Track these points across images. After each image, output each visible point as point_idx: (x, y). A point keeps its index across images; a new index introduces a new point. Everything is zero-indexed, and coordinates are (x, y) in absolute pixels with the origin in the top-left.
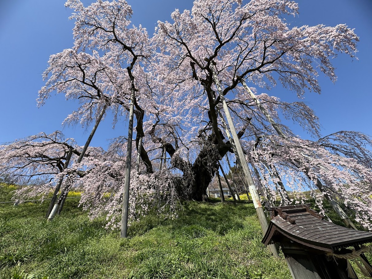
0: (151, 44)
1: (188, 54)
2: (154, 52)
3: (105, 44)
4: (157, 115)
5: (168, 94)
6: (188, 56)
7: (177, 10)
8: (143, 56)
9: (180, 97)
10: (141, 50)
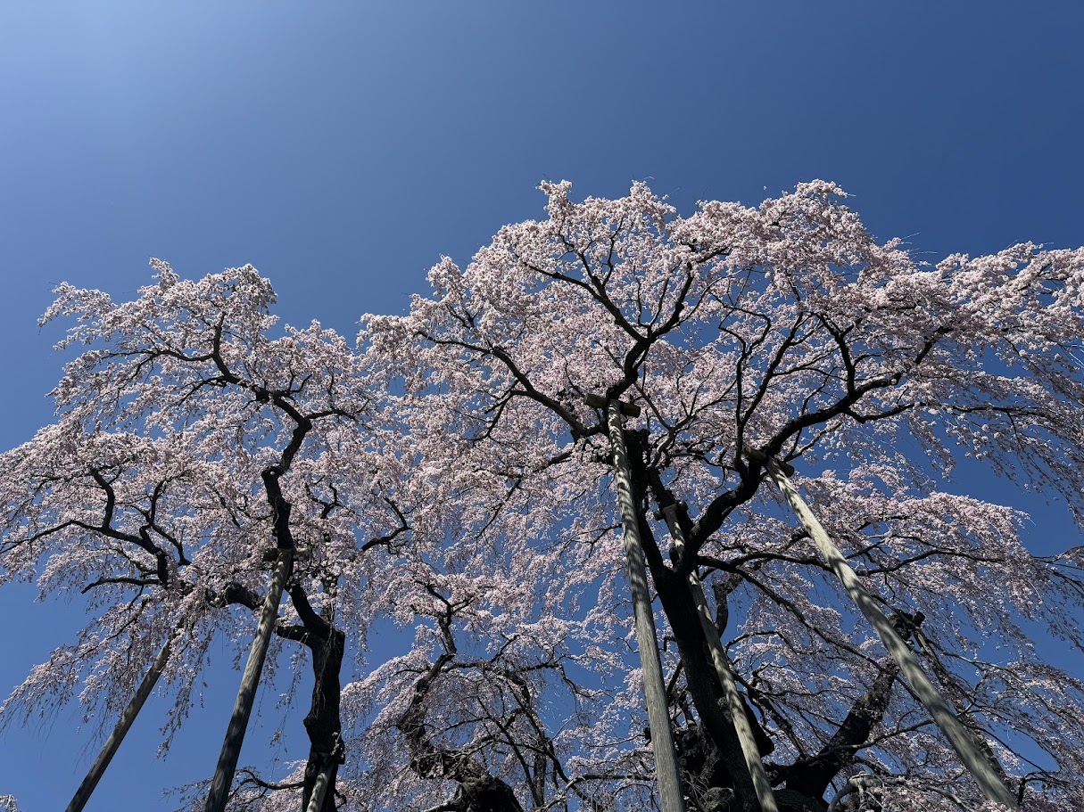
0: (364, 372)
1: (520, 386)
2: (379, 395)
3: (183, 400)
4: (446, 618)
5: (480, 529)
6: (521, 393)
7: (446, 260)
8: (341, 412)
9: (541, 533)
10: (330, 393)
